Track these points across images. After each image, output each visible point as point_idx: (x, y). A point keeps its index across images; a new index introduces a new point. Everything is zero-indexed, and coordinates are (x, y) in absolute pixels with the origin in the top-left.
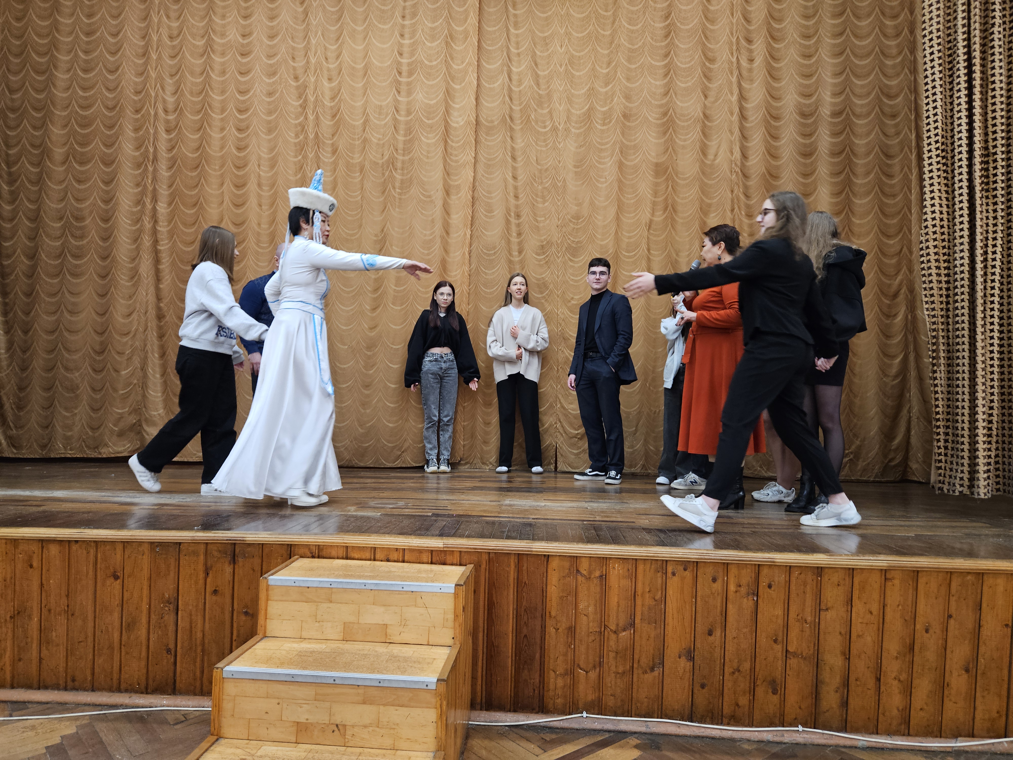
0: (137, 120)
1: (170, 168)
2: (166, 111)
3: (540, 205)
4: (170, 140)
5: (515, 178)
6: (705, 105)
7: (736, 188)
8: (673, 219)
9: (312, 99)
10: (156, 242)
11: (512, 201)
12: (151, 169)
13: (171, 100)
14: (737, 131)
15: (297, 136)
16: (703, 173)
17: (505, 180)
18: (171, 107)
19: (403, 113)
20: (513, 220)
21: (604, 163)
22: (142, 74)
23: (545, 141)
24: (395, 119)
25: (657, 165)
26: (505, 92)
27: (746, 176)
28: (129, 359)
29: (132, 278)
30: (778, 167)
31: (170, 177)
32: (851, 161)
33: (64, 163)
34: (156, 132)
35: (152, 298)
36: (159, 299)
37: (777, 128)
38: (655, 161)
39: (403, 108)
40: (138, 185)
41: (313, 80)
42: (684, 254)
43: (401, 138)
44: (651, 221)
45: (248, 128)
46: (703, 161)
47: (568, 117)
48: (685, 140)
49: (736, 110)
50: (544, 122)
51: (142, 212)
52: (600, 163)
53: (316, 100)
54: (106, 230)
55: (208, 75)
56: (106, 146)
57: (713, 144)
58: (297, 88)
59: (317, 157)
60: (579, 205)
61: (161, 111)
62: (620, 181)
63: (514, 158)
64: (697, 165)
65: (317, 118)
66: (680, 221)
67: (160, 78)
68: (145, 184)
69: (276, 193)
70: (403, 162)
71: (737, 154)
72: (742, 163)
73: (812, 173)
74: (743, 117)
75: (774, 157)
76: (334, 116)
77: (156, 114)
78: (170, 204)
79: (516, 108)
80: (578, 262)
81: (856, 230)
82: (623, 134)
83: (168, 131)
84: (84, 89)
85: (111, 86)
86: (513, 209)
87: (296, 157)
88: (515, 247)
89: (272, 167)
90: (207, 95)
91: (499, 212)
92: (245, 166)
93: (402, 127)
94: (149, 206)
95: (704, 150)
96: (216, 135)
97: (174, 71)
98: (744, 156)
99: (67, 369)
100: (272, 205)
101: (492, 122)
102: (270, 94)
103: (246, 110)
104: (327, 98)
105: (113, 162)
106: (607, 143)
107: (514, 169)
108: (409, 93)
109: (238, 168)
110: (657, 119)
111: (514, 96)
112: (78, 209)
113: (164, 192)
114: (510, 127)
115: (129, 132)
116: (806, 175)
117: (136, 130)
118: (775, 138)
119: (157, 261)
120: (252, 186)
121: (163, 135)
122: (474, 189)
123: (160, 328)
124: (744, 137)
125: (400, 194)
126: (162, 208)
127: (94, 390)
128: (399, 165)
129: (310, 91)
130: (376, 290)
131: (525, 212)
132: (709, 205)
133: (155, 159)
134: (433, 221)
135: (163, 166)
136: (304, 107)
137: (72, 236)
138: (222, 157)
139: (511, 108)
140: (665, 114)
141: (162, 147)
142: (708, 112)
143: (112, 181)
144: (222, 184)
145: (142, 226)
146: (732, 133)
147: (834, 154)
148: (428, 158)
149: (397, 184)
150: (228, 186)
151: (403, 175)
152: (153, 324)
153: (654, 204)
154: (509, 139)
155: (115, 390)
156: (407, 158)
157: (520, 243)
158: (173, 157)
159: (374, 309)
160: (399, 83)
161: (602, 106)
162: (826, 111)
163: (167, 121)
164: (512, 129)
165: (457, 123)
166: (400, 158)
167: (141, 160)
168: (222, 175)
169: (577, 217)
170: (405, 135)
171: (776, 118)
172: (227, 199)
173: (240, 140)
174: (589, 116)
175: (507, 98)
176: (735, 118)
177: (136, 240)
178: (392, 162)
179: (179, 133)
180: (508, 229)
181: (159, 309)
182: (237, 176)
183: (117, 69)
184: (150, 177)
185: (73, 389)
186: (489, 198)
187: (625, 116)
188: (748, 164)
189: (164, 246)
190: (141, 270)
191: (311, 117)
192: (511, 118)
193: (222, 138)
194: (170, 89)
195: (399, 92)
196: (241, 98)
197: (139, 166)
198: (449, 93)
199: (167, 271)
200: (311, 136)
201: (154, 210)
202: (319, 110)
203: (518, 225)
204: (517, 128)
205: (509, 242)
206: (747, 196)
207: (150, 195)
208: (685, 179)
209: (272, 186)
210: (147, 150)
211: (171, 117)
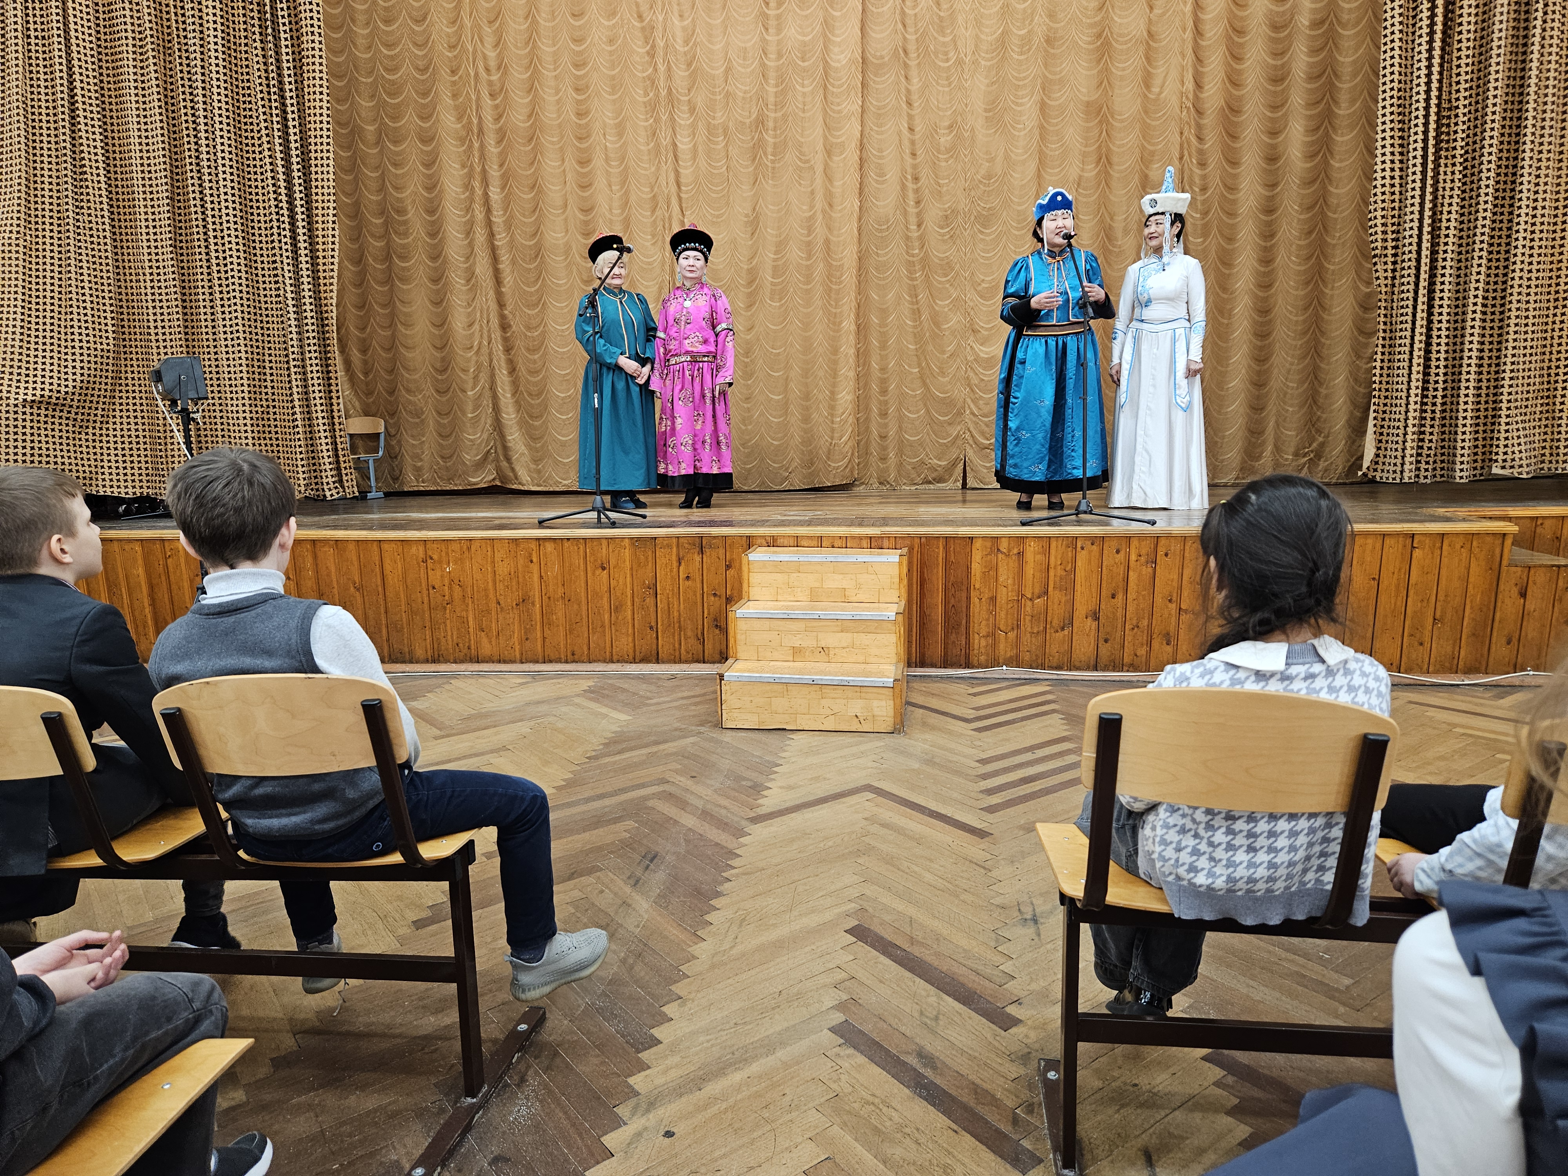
0: (454, 83)
1: (499, 142)
2: (487, 70)
3: (943, 164)
4: (496, 107)
5: (911, 130)
6: (1150, 20)
7: (1186, 128)
8: (1107, 173)
9: (661, 43)
10: (491, 235)
11: (909, 160)
12: (476, 145)
13: (492, 54)
14: (1189, 52)
15: (646, 94)
16: (1146, 112)
17: (899, 133)
18: (493, 64)
19: (773, 56)
20: (910, 185)
21: (1021, 105)
22: (454, 22)
23: (948, 79)
24: (763, 65)
25: (1088, 104)
26: (898, 17)
27: (1200, 113)
28: (476, 378)
29: (468, 281)
30: (1240, 99)
31: (500, 153)
32: (1332, 84)
33: (378, 143)
34: (478, 99)
35: (493, 306)
36: (501, 305)
37: (1241, 45)
38: (1086, 99)
39: (772, 49)
40: (463, 166)
41: (661, 19)
42: (1120, 218)
43: (771, 90)
44: (1080, 177)
45: (588, 87)
46: (1145, 96)
47: (976, 46)
48: (1124, 69)
49: (1190, 24)
50: (946, 53)
51: (471, 200)
52: (1017, 104)
53: (667, 46)
54: (433, 223)
55: (535, 22)
56: (422, 118)
57: (1159, 72)
58: (643, 29)
59: (672, 120)
60: (991, 160)
61: (481, 71)
62: (1042, 127)
63: (909, 104)
64: (1139, 101)
65: (669, 69)
66: (1116, 175)
67: (477, 27)
68: (472, 166)
69: (626, 169)
70: (775, 120)
71: (1190, 85)
72: (1196, 97)
73: (1283, 105)
74: (1198, 32)
75: (1236, 84)
76: (689, 65)
77: (477, 75)
78: (503, 188)
79: (911, 37)
80: (989, 235)
81: (1335, 175)
82: (1046, 65)
83: (492, 96)
84: (389, 46)
85: (420, 39)
86: (909, 170)
87: (647, 120)
88: (913, 220)
89: (620, 135)
90: (534, 47)
91: (892, 175)
92: (588, 136)
93: (772, 74)
94: (479, 192)
95: (1147, 82)
96: (549, 97)
97: (492, 17)
98: (1199, 86)
99: (408, 391)
100: (623, 182)
101: (882, 57)
102: (611, 41)
103: (584, 64)
104: (680, 41)
105: (432, 139)
106: (1025, 78)
107: (910, 117)
108: (779, 30)
109: (580, 139)
110: (1089, 43)
111: (909, 21)
112: (399, 200)
113: (494, 173)
114: (905, 64)
115: (447, 100)
116: (1274, 108)
117: (455, 96)
118: (1238, 59)
119: (495, 259)
120: (598, 161)
121: (487, 102)
122: (862, 147)
123: (505, 340)
124: (1199, 60)
125: (773, 162)
126: (495, 194)
127: (439, 413)
128: (771, 124)
129: (658, 33)
130: (750, 283)
131: (925, 173)
132: (1152, 154)
133: (481, 131)
134: (812, 192)
135: (491, 140)
136: (651, 54)
137: (396, 233)
138: (560, 126)
139: (905, 39)
140: (1099, 36)
141: (488, 117)
142: (1154, 29)
143: (434, 162)
144: (563, 160)
145: (473, 216)
146: (1183, 56)
147: (1311, 78)
148: (804, 111)
149: (770, 150)
150: (571, 163)
151: (775, 137)
152: (497, 335)
153: (1084, 155)
154: (903, 80)
155: (464, 413)
156: (779, 114)
157: (919, 214)
158: (501, 129)
159: (750, 306)
160: (767, 16)
161: (1019, 29)
162: (1304, 20)
163: (490, 83)
164: (906, 65)
165: (839, 61)
166: (773, 115)
167: (464, 133)
168: (561, 149)
169: (989, 177)
170: (777, 86)
171: (1240, 32)
172: (569, 177)
173: (578, 102)
174: (1003, 42)
175: (900, 26)
176: (1189, 35)
177: (468, 234)
178: (760, 122)
179: (506, 98)
180: (904, 197)
181: (502, 317)
182: (579, 149)
183: (424, 18)
184: (476, 154)
185: (418, 414)
186: (881, 158)
187: (1049, 41)
188: (1202, 96)
189: (501, 240)
190: (478, 271)
191: (662, 68)
192: (905, 51)
193: (558, 102)
194: (489, 40)
195: (767, 29)
196: (577, 49)
197: (462, 140)
198: (828, 24)
199: (508, 270)
200: (664, 93)
201: (486, 195)
202: (672, 58)
203: (917, 191)
204: (913, 63)
205: (905, 213)
206: (1200, 139)
207: (478, 177)
208: (1122, 121)
209: (622, 159)
210: (470, 122)
211: (494, 78)
